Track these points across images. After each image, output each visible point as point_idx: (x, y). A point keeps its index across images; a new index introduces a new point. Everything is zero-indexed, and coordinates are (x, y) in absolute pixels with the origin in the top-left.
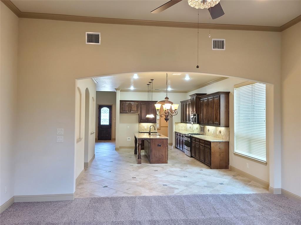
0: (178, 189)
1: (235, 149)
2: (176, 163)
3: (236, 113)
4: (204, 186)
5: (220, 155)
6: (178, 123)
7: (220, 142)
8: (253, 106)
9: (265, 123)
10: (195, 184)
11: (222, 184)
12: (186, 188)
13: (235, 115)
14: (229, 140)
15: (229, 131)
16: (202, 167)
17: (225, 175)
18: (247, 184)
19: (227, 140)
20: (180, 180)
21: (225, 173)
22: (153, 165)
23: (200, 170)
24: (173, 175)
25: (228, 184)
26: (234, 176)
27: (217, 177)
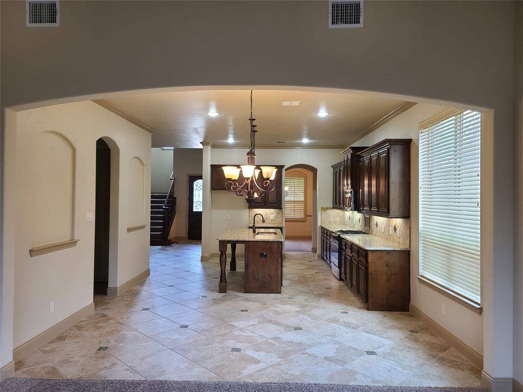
0: (258, 362)
1: (421, 268)
2: (302, 292)
3: (422, 186)
4: (326, 358)
5: (388, 280)
6: (327, 209)
7: (388, 252)
8: (457, 168)
9: (479, 209)
10: (307, 351)
11: (373, 353)
12: (280, 360)
13: (420, 190)
14: (410, 247)
15: (410, 228)
16: (351, 304)
17: (392, 327)
18: (434, 356)
19: (406, 247)
20: (281, 336)
21: (395, 324)
22: (248, 297)
23: (342, 313)
24: (273, 324)
25: (386, 355)
26: (411, 331)
27: (370, 333)
